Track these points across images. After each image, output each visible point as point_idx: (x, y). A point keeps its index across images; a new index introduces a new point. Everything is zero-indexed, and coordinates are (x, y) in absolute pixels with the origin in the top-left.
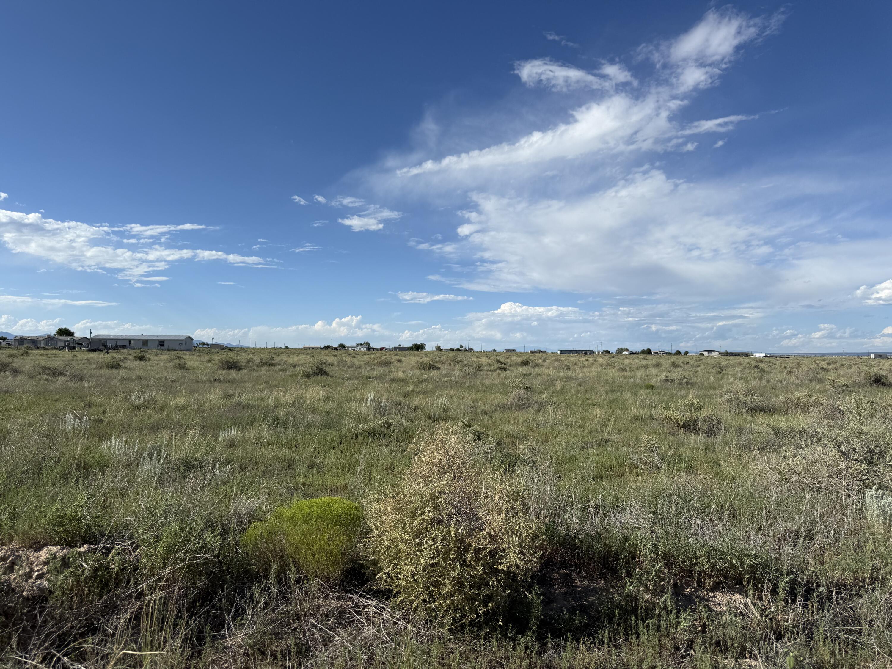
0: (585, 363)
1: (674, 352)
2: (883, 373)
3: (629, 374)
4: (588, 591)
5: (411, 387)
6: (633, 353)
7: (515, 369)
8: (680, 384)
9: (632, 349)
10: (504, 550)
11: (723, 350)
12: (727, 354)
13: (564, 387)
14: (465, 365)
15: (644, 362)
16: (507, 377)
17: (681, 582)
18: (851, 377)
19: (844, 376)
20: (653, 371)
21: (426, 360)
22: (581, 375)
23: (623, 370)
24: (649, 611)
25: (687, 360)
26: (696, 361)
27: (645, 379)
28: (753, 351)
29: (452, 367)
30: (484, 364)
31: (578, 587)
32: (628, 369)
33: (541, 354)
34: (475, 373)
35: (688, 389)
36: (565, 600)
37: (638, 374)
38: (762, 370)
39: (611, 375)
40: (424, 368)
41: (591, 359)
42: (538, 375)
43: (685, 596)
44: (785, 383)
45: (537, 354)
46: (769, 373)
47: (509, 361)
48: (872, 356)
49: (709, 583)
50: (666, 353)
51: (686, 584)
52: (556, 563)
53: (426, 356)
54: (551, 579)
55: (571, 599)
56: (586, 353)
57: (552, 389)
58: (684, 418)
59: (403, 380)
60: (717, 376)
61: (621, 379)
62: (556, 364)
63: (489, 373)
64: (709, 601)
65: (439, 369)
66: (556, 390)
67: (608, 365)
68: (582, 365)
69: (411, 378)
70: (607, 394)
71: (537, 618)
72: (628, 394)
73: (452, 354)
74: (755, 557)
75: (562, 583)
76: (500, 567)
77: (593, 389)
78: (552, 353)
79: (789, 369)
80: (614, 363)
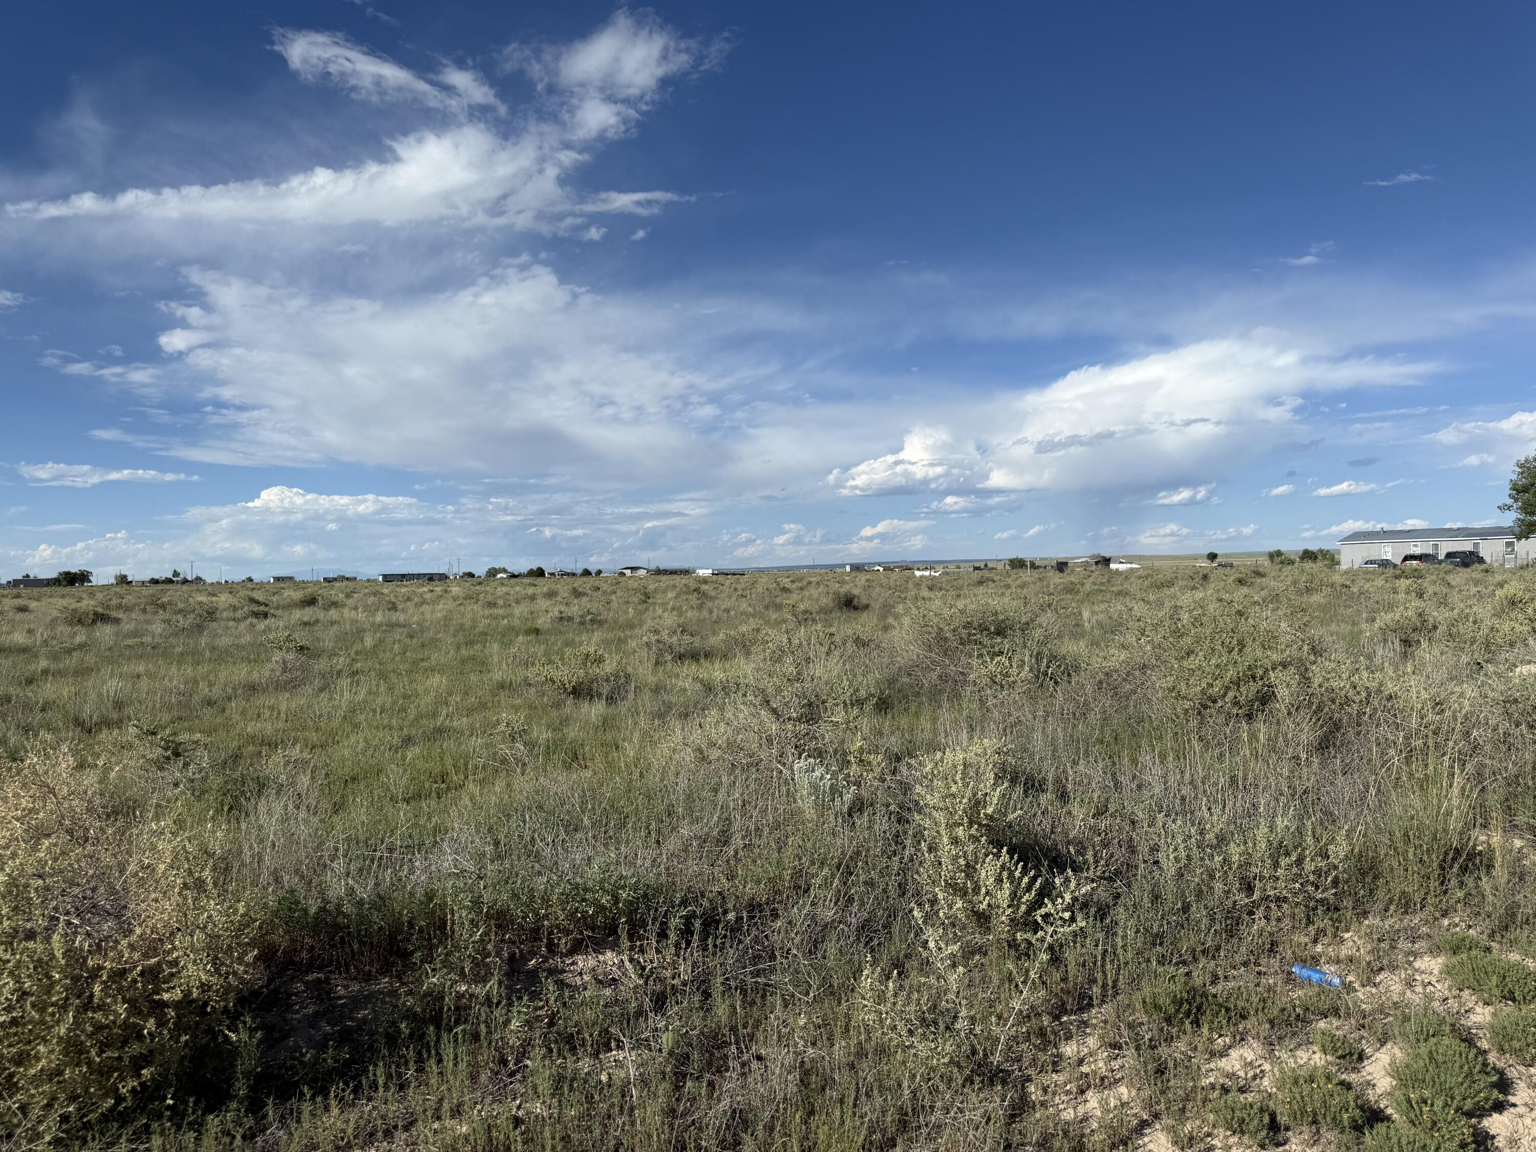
0: (428, 596)
1: (579, 571)
2: (856, 592)
3: (501, 612)
4: (357, 1002)
5: (43, 663)
6: (514, 576)
7: (286, 614)
8: (582, 623)
9: (512, 569)
10: (175, 963)
11: (653, 566)
12: (659, 572)
13: (381, 641)
14: (180, 611)
15: (530, 591)
16: (269, 629)
17: (521, 951)
18: (818, 600)
19: (810, 598)
20: (543, 604)
21: (87, 604)
22: (415, 619)
23: (492, 605)
24: (461, 1011)
25: (597, 584)
26: (612, 584)
27: (527, 619)
28: (695, 565)
29: (148, 616)
30: (221, 606)
31: (340, 998)
32: (500, 602)
33: (345, 583)
34: (199, 626)
35: (593, 631)
36: (312, 1026)
37: (517, 611)
38: (705, 595)
39: (470, 616)
40: (80, 621)
41: (438, 589)
42: (332, 623)
43: (529, 972)
44: (732, 613)
45: (337, 584)
46: (712, 599)
47: (274, 599)
48: (848, 568)
49: (566, 943)
50: (568, 574)
51: (529, 952)
52: (301, 963)
53: (92, 595)
54: (289, 996)
55: (323, 1024)
56: (431, 578)
57: (358, 646)
58: (574, 679)
59: (24, 650)
60: (639, 607)
61: (488, 621)
62: (371, 599)
63: (231, 623)
64: (565, 972)
65: (117, 621)
66: (364, 648)
67: (468, 597)
68: (420, 600)
69: (45, 642)
70: (458, 648)
71: (247, 1075)
72: (496, 647)
73: (155, 588)
74: (635, 888)
75: (311, 998)
76: (166, 996)
77: (434, 641)
78: (369, 580)
79: (740, 593)
80: (478, 594)
